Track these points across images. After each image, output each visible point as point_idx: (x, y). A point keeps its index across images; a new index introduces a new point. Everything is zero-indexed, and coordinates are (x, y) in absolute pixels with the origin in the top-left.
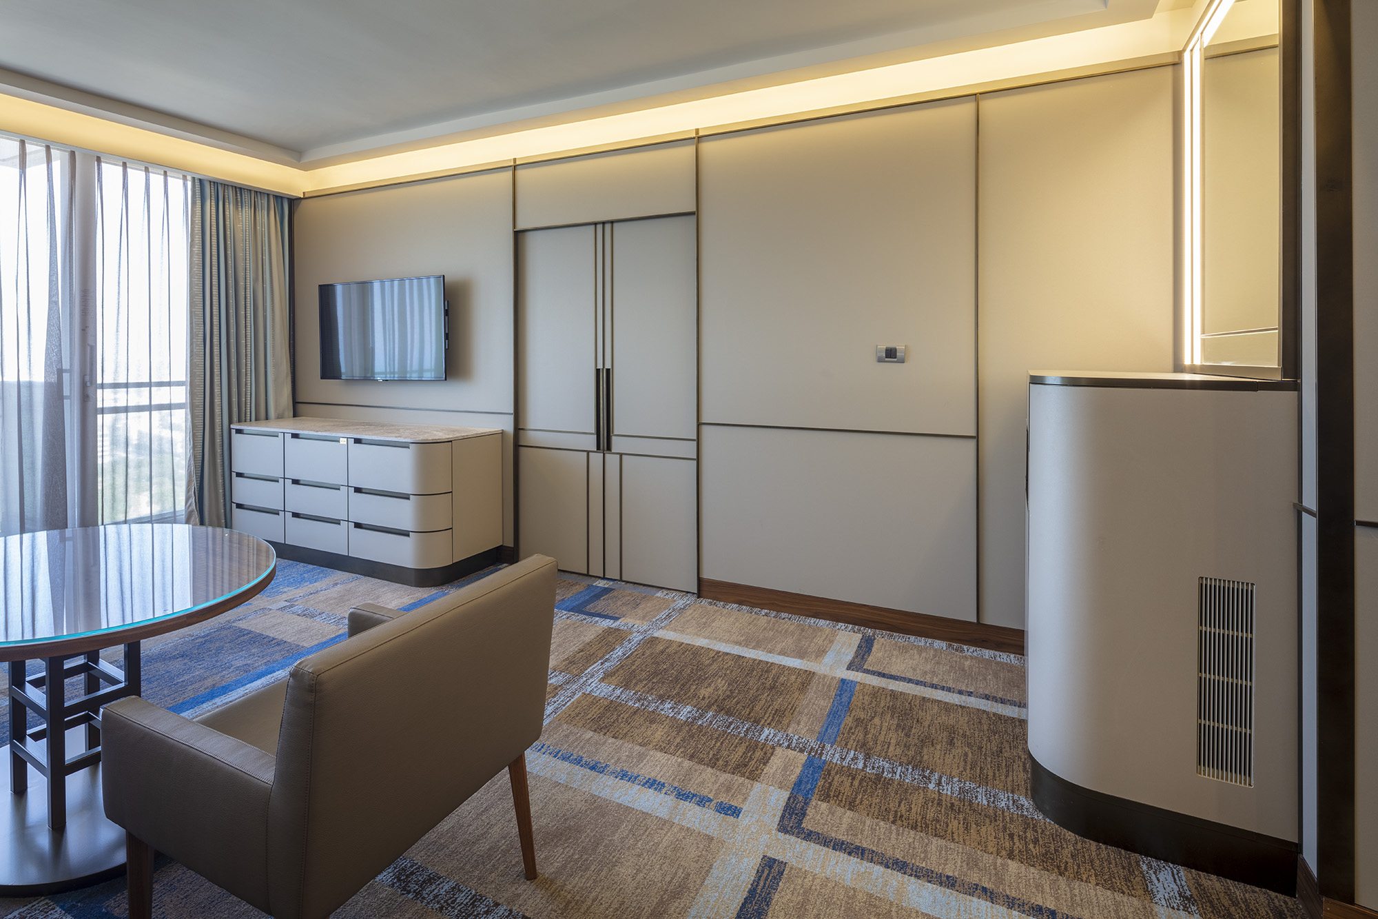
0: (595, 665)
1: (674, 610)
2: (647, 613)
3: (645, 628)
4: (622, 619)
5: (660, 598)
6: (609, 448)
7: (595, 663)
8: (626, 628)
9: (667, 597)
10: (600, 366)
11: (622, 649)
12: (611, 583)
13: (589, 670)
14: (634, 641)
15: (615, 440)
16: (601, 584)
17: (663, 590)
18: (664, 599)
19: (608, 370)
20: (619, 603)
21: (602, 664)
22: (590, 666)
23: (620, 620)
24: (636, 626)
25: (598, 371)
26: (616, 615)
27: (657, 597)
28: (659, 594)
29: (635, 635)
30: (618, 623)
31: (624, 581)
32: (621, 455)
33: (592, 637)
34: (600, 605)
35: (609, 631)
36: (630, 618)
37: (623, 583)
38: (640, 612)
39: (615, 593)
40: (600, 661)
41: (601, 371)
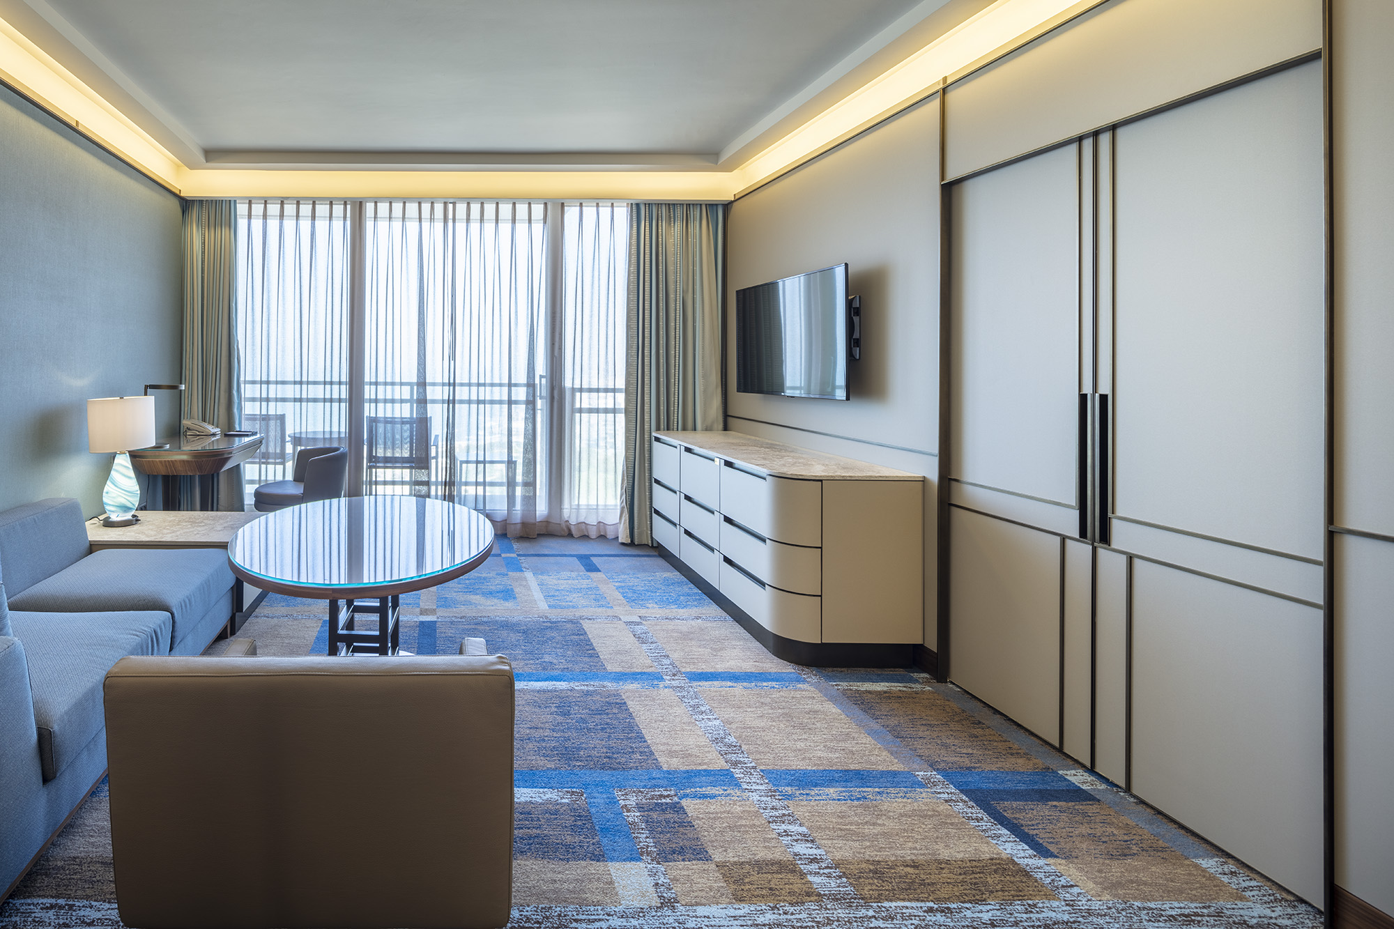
0: (914, 904)
1: (1219, 914)
2: (1132, 882)
3: (1096, 905)
4: (1059, 861)
5: (1204, 870)
6: (1105, 538)
7: (918, 900)
8: (1048, 881)
9: (1225, 879)
10: (1088, 389)
11: (998, 913)
12: (1103, 786)
13: (893, 904)
14: (1040, 916)
15: (1117, 527)
16: (1078, 778)
17: (1230, 861)
18: (1212, 878)
19: (1104, 398)
20: (1084, 829)
21: (930, 910)
22: (904, 900)
23: (1050, 861)
24: (1075, 890)
25: (1083, 398)
26: (1052, 848)
27: (1197, 866)
28: (1210, 864)
29: (1055, 904)
30: (1042, 862)
31: (1135, 797)
32: (1130, 557)
33: (960, 856)
34: (1034, 814)
35: (1005, 867)
36: (1081, 870)
37: (1132, 800)
38: (1116, 870)
39: (1092, 809)
40: (931, 904)
41: (1089, 397)
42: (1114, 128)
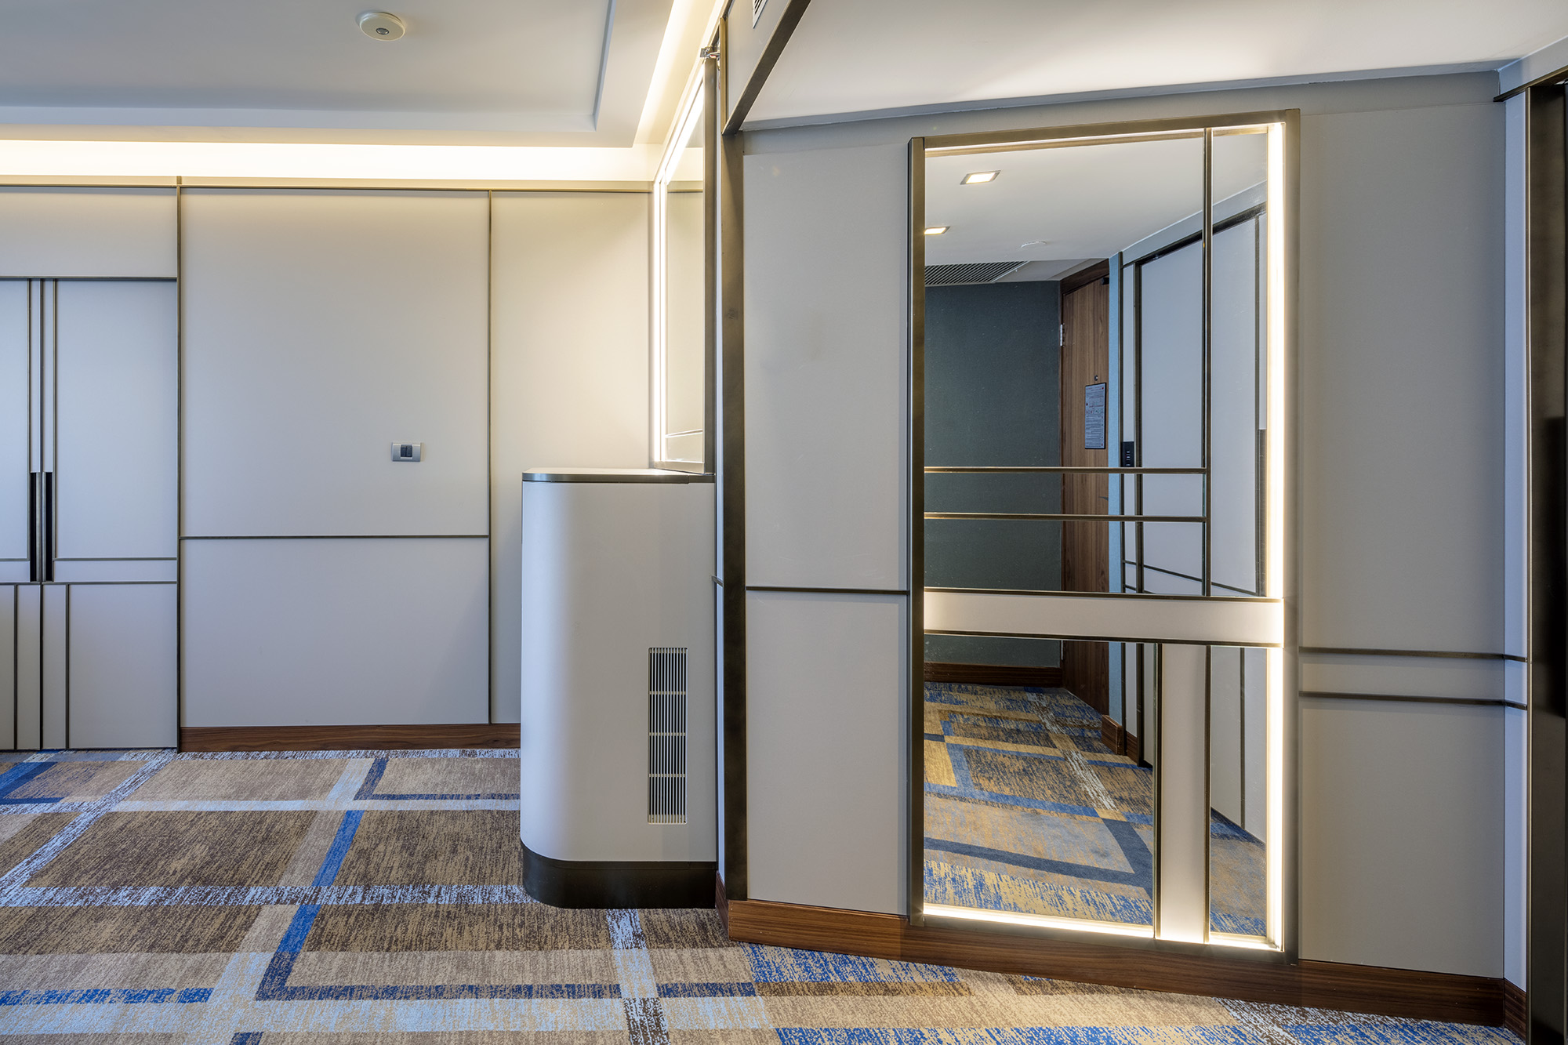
0: (18, 867)
1: (142, 774)
2: (103, 785)
3: (99, 803)
4: (65, 799)
5: (125, 761)
6: (50, 577)
7: (17, 864)
8: (70, 809)
9: (135, 759)
10: (36, 469)
11: (62, 838)
12: (53, 754)
13: (6, 876)
14: (82, 824)
15: (59, 568)
16: (36, 759)
17: (131, 751)
18: (130, 763)
19: (49, 475)
20: (63, 779)
21: (28, 863)
22: (9, 870)
23: (62, 801)
24: (85, 804)
25: (33, 476)
26: (57, 796)
27: (121, 762)
28: (125, 757)
29: (83, 815)
30: (58, 805)
31: (75, 750)
32: (68, 585)
33: (16, 831)
35: (44, 819)
36: (79, 795)
37: (71, 752)
38: (93, 785)
39: (58, 768)
40: (26, 860)
41: (37, 475)
42: (56, 280)
